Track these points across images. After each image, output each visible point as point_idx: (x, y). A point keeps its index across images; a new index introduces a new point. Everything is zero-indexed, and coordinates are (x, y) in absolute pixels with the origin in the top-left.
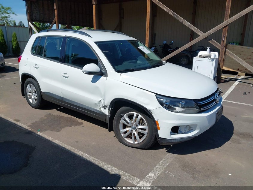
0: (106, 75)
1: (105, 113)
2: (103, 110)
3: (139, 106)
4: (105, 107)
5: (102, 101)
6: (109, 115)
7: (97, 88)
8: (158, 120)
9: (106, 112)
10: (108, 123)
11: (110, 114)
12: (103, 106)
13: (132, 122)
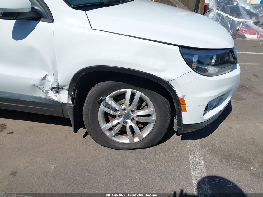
0: (50, 18)
1: (59, 101)
2: (53, 96)
3: (145, 77)
4: (58, 89)
5: (50, 78)
6: (70, 102)
7: (31, 50)
8: (184, 96)
9: (64, 98)
10: (69, 119)
11: (73, 100)
12: (53, 88)
13: (123, 107)
